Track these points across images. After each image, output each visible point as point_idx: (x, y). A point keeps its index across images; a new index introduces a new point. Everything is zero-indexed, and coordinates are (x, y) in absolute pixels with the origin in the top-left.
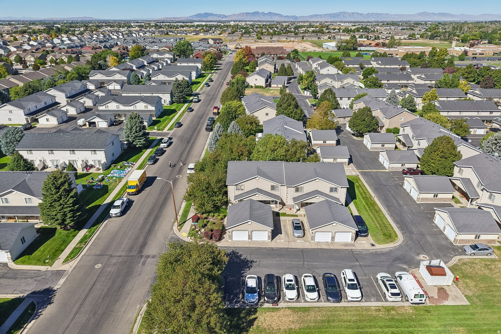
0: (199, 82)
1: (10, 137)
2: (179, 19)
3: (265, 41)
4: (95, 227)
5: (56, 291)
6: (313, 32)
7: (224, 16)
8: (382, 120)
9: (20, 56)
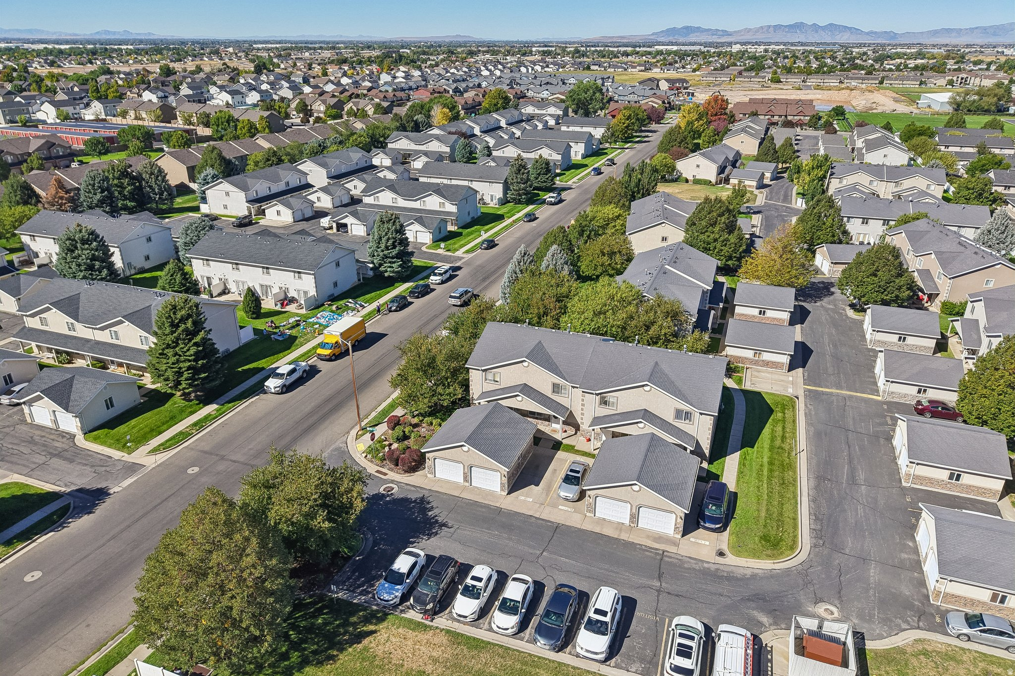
0: (586, 166)
1: (192, 235)
2: (629, 39)
3: (785, 87)
4: (230, 405)
5: (110, 494)
6: (916, 68)
7: (726, 33)
8: (936, 279)
9: (304, 103)
